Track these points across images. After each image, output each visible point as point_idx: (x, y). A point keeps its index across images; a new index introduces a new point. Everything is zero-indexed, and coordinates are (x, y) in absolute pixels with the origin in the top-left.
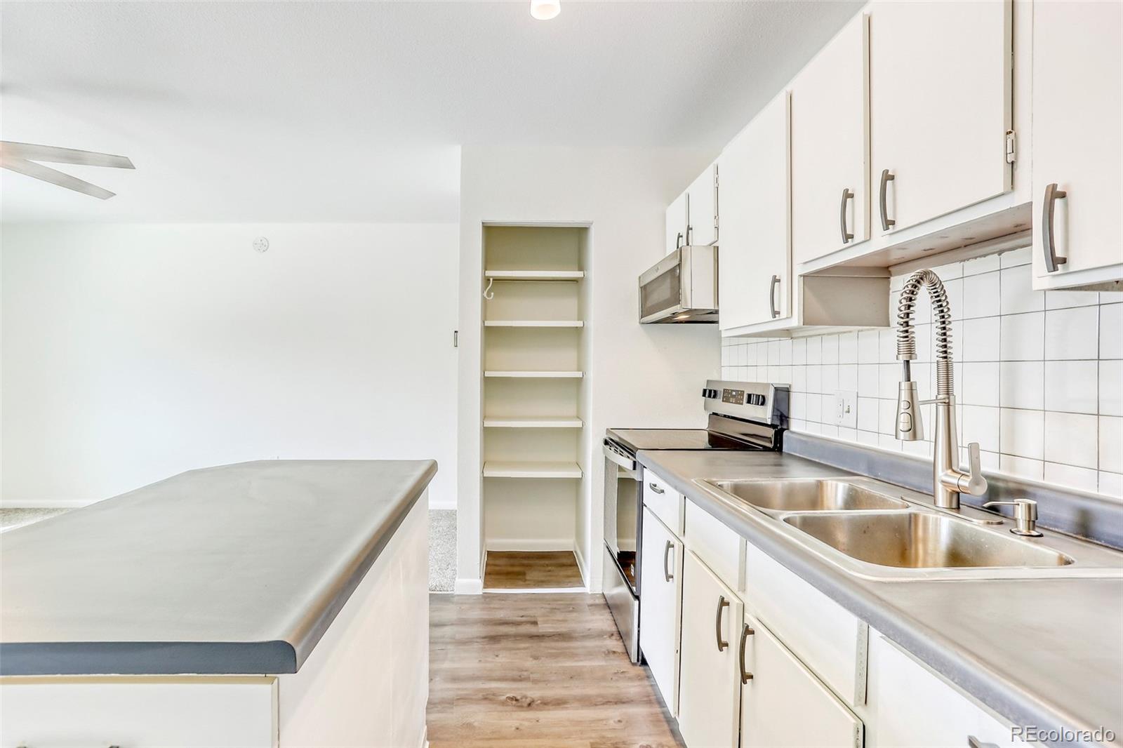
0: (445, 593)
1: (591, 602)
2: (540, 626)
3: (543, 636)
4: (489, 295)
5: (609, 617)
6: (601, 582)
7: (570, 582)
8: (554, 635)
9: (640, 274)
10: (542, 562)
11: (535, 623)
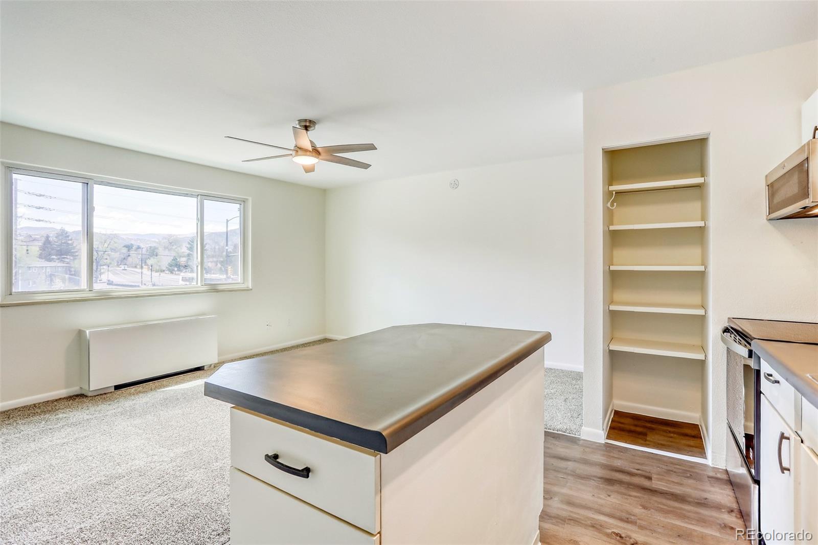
0: (574, 436)
1: (711, 474)
2: (653, 481)
3: (656, 491)
4: (612, 205)
5: (731, 493)
6: (724, 459)
7: (691, 451)
8: (666, 493)
9: (767, 173)
10: (665, 428)
11: (650, 478)
